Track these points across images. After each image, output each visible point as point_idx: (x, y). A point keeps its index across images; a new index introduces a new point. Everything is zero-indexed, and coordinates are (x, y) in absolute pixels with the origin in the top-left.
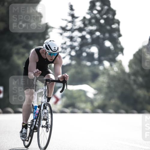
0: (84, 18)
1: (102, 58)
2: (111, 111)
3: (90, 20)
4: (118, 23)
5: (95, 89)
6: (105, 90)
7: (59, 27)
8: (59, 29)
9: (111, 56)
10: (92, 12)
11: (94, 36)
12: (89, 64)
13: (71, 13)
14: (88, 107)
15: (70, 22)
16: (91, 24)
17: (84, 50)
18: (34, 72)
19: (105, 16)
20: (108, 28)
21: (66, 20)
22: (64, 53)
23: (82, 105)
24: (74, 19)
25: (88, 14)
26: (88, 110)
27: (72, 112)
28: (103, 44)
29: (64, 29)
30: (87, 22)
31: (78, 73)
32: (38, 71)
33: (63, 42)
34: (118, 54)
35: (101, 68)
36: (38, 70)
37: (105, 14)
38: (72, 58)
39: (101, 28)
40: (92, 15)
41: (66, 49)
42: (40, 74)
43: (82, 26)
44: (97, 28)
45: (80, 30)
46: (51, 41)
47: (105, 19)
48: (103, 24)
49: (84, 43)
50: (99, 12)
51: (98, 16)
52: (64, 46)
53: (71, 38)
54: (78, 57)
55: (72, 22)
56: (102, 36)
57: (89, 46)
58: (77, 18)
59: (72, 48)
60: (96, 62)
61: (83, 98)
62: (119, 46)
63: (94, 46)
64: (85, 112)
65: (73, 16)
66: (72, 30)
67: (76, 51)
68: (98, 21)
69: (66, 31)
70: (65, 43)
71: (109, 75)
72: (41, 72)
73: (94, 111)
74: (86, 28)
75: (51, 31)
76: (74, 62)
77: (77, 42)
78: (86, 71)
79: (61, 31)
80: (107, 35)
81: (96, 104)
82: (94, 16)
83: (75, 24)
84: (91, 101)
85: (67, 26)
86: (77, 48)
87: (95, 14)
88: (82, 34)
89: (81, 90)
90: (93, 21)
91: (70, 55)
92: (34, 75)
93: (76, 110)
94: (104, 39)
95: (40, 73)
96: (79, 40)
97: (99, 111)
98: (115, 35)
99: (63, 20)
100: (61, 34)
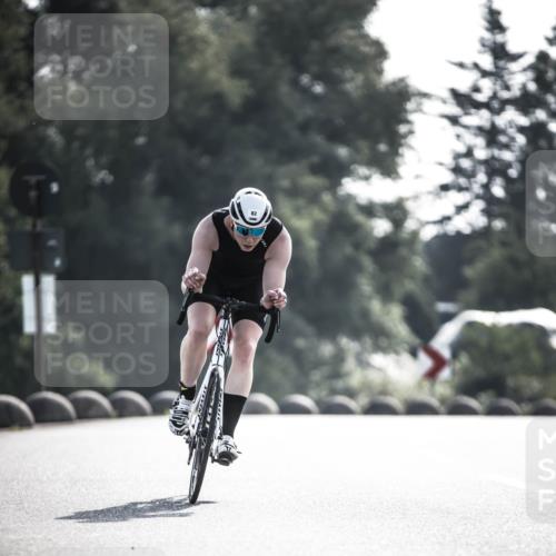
22: (460, 189)
24: (501, 62)
27: (495, 411)
29: (464, 100)
30: (550, 75)
31: (514, 262)
32: (195, 275)
38: (492, 207)
41: (470, 175)
42: (203, 282)
43: (533, 87)
52: (466, 163)
53: (491, 135)
55: (497, 74)
58: (515, 58)
59: (495, 168)
65: (499, 52)
66: (495, 105)
67: (509, 181)
70: (468, 154)
76: (499, 224)
77: (513, 151)
85: (477, 89)
86: (513, 173)
91: (486, 196)
93: (506, 403)
95: (200, 280)
99: (461, 65)
100: (454, 120)
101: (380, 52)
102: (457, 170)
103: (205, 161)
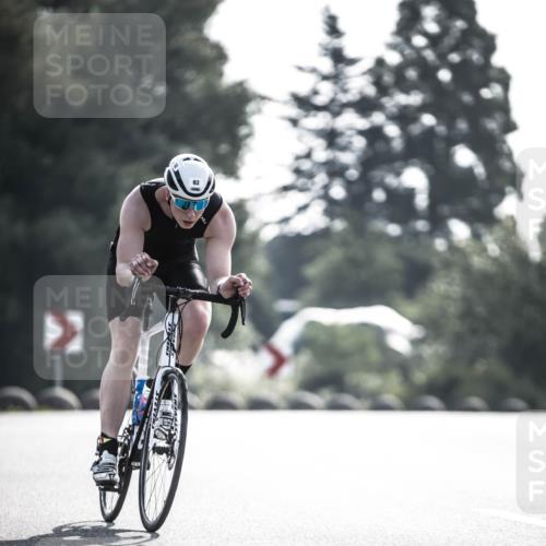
0: (380, 62)
1: (445, 209)
2: (475, 401)
3: (399, 71)
4: (504, 79)
5: (415, 322)
6: (454, 325)
7: (288, 98)
8: (285, 103)
9: (475, 202)
10: (408, 41)
11: (415, 129)
12: (394, 230)
13: (330, 46)
14: (392, 386)
15: (325, 78)
16: (403, 85)
17: (378, 180)
18: (135, 263)
19: (455, 57)
20: (467, 98)
21: (314, 70)
22: (303, 190)
23: (371, 382)
24: (340, 66)
25: (393, 47)
26: (389, 398)
27: (335, 406)
28: (449, 157)
29: (305, 103)
30: (388, 78)
31: (353, 262)
32: (146, 261)
33: (301, 149)
34: (502, 195)
35: (440, 244)
36: (146, 256)
37: (454, 49)
38: (333, 208)
39: (440, 100)
40: (408, 51)
41: (310, 176)
42: (154, 269)
43: (371, 91)
44: (424, 100)
45: (364, 106)
46: (188, 159)
47: (453, 67)
48: (447, 84)
49: (378, 154)
50: (434, 41)
51: (429, 55)
52: (306, 165)
53: (331, 137)
54: (356, 205)
55: (335, 78)
56: (442, 130)
57: (397, 165)
58: (352, 62)
59: (335, 170)
60: (421, 225)
61: (374, 356)
62: (507, 165)
63: (414, 165)
64: (380, 406)
65: (338, 56)
66: (334, 108)
67: (349, 184)
68: (428, 73)
69: (313, 112)
70: (308, 156)
71: (467, 270)
72: (156, 262)
73: (411, 404)
74: (385, 100)
75: (259, 111)
76: (339, 225)
77: (353, 151)
78: (385, 257)
79: (294, 111)
80: (462, 125)
81: (420, 377)
82: (414, 55)
83: (345, 84)
84: (403, 366)
85: (315, 93)
86: (353, 173)
87: (418, 50)
88: (372, 122)
89: (365, 326)
90: (412, 74)
91: (326, 197)
92: (134, 274)
93: (347, 399)
94: (452, 141)
95: (153, 267)
96: (360, 143)
97: (433, 401)
98: (492, 125)
99: (300, 69)
100: (294, 122)
101: (220, 55)
102: (298, 172)
103: (47, 161)
